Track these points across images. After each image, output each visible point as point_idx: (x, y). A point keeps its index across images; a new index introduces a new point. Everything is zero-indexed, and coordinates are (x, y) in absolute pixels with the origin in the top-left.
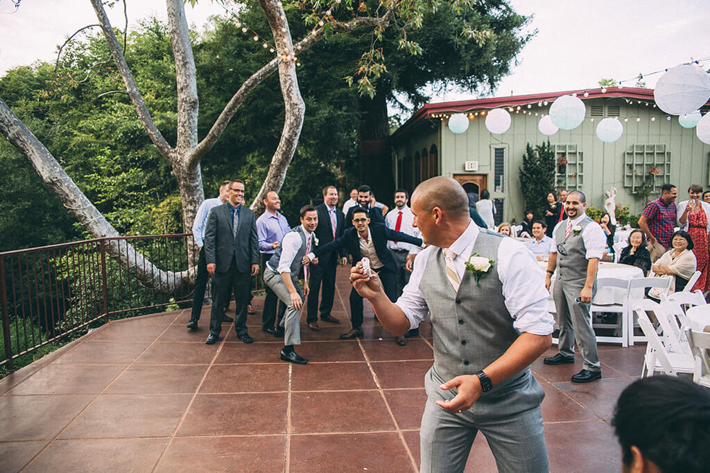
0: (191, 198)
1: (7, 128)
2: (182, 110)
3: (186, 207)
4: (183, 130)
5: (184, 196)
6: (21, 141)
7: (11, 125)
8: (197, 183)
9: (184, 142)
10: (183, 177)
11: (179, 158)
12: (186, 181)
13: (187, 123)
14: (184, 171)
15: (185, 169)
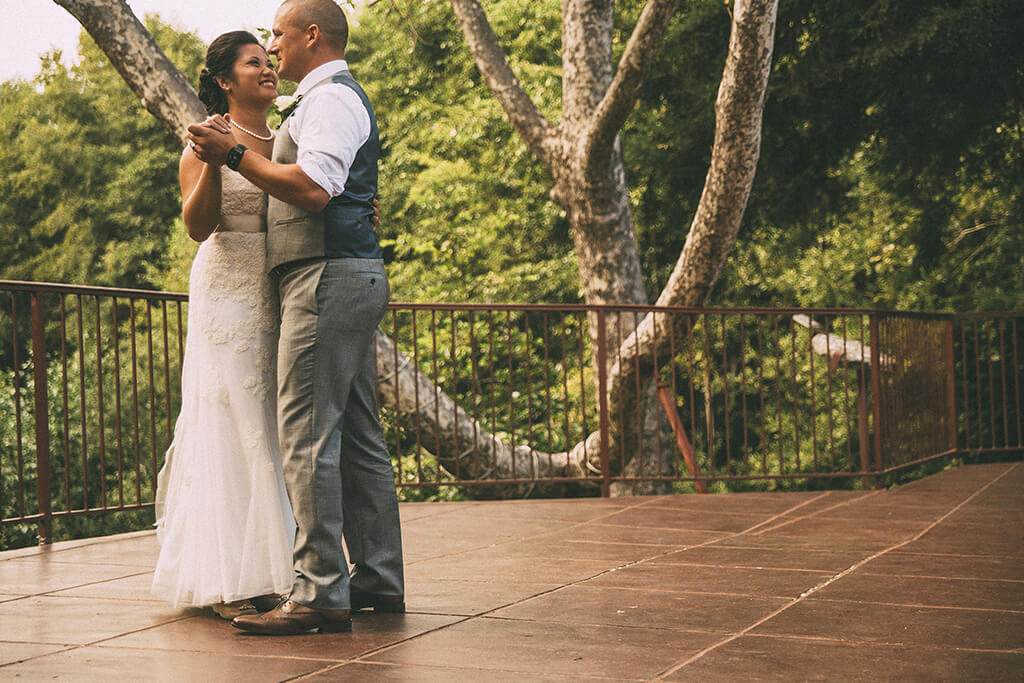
0: (599, 257)
1: (141, 77)
2: (569, 17)
3: (587, 284)
4: (574, 70)
5: (582, 254)
6: (167, 104)
7: (150, 69)
8: (614, 216)
9: (578, 103)
10: (577, 201)
11: (566, 150)
12: (584, 209)
13: (583, 48)
14: (579, 187)
15: (580, 176)
